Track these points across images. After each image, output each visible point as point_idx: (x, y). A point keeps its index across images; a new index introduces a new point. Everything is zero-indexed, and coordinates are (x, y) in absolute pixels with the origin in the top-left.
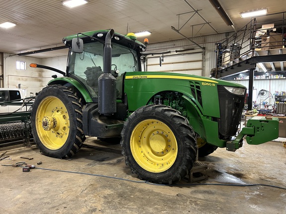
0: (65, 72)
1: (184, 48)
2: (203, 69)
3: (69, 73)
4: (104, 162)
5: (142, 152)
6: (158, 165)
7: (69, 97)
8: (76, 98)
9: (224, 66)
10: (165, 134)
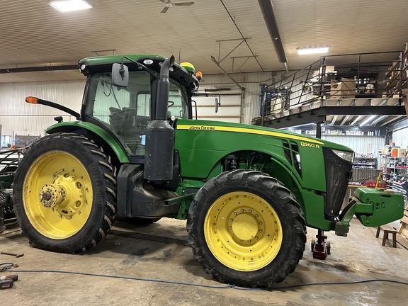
0: (79, 112)
1: (216, 87)
2: (241, 117)
3: (85, 115)
4: (145, 257)
5: (218, 240)
6: (244, 259)
7: (94, 153)
8: (104, 155)
9: (274, 116)
10: (254, 213)
